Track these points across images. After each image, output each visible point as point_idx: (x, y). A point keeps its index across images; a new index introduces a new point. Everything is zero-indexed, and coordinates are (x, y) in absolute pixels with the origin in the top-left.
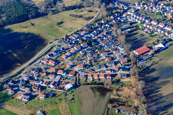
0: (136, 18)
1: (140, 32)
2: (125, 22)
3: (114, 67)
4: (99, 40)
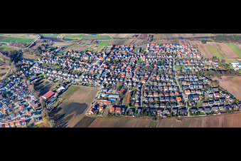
0: (40, 70)
1: (45, 80)
2: (32, 74)
3: (27, 113)
4: (12, 91)
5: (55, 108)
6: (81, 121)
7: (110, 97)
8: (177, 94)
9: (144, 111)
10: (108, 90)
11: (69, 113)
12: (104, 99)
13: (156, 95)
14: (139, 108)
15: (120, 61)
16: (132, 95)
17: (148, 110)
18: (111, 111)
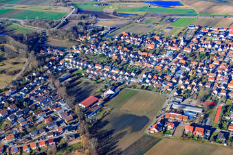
0: (76, 64)
1: (84, 80)
2: (64, 71)
3: (57, 129)
4: (32, 98)
5: (99, 121)
6: (139, 140)
7: (186, 109)
10: (184, 99)
11: (120, 129)
12: (176, 111)
15: (207, 54)
18: (187, 131)
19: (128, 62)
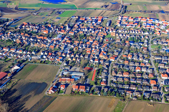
6: (41, 100)
7: (73, 74)
8: (151, 76)
9: (112, 91)
10: (71, 67)
12: (66, 77)
13: (126, 75)
14: (105, 87)
15: (85, 35)
16: (98, 73)
17: (116, 90)
18: (74, 89)
19: (29, 44)
